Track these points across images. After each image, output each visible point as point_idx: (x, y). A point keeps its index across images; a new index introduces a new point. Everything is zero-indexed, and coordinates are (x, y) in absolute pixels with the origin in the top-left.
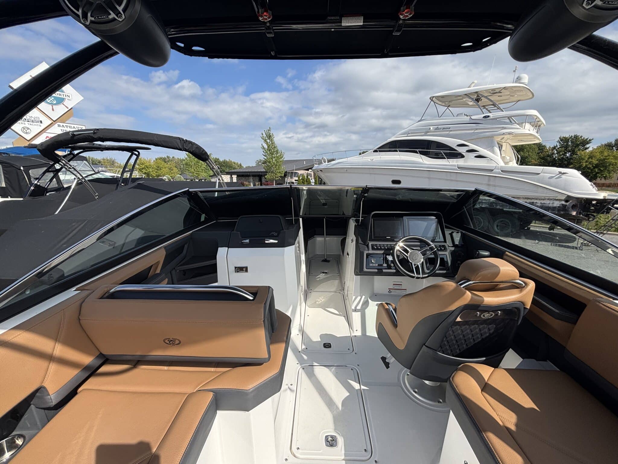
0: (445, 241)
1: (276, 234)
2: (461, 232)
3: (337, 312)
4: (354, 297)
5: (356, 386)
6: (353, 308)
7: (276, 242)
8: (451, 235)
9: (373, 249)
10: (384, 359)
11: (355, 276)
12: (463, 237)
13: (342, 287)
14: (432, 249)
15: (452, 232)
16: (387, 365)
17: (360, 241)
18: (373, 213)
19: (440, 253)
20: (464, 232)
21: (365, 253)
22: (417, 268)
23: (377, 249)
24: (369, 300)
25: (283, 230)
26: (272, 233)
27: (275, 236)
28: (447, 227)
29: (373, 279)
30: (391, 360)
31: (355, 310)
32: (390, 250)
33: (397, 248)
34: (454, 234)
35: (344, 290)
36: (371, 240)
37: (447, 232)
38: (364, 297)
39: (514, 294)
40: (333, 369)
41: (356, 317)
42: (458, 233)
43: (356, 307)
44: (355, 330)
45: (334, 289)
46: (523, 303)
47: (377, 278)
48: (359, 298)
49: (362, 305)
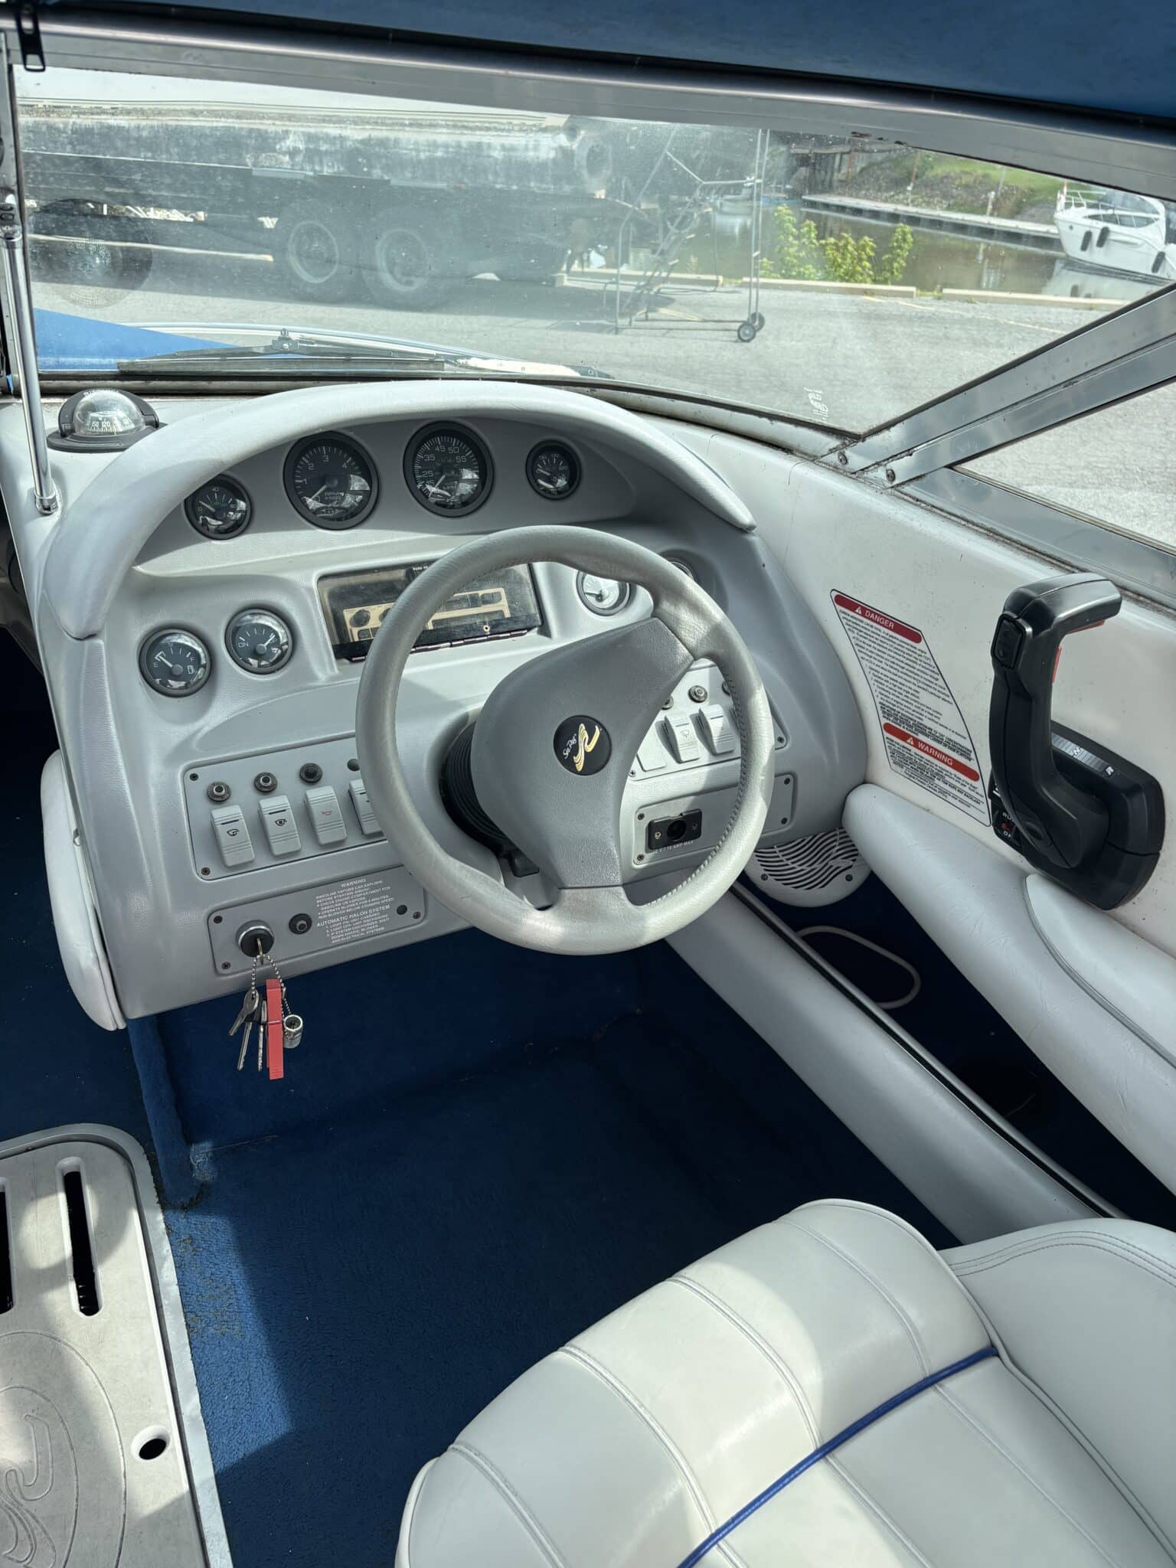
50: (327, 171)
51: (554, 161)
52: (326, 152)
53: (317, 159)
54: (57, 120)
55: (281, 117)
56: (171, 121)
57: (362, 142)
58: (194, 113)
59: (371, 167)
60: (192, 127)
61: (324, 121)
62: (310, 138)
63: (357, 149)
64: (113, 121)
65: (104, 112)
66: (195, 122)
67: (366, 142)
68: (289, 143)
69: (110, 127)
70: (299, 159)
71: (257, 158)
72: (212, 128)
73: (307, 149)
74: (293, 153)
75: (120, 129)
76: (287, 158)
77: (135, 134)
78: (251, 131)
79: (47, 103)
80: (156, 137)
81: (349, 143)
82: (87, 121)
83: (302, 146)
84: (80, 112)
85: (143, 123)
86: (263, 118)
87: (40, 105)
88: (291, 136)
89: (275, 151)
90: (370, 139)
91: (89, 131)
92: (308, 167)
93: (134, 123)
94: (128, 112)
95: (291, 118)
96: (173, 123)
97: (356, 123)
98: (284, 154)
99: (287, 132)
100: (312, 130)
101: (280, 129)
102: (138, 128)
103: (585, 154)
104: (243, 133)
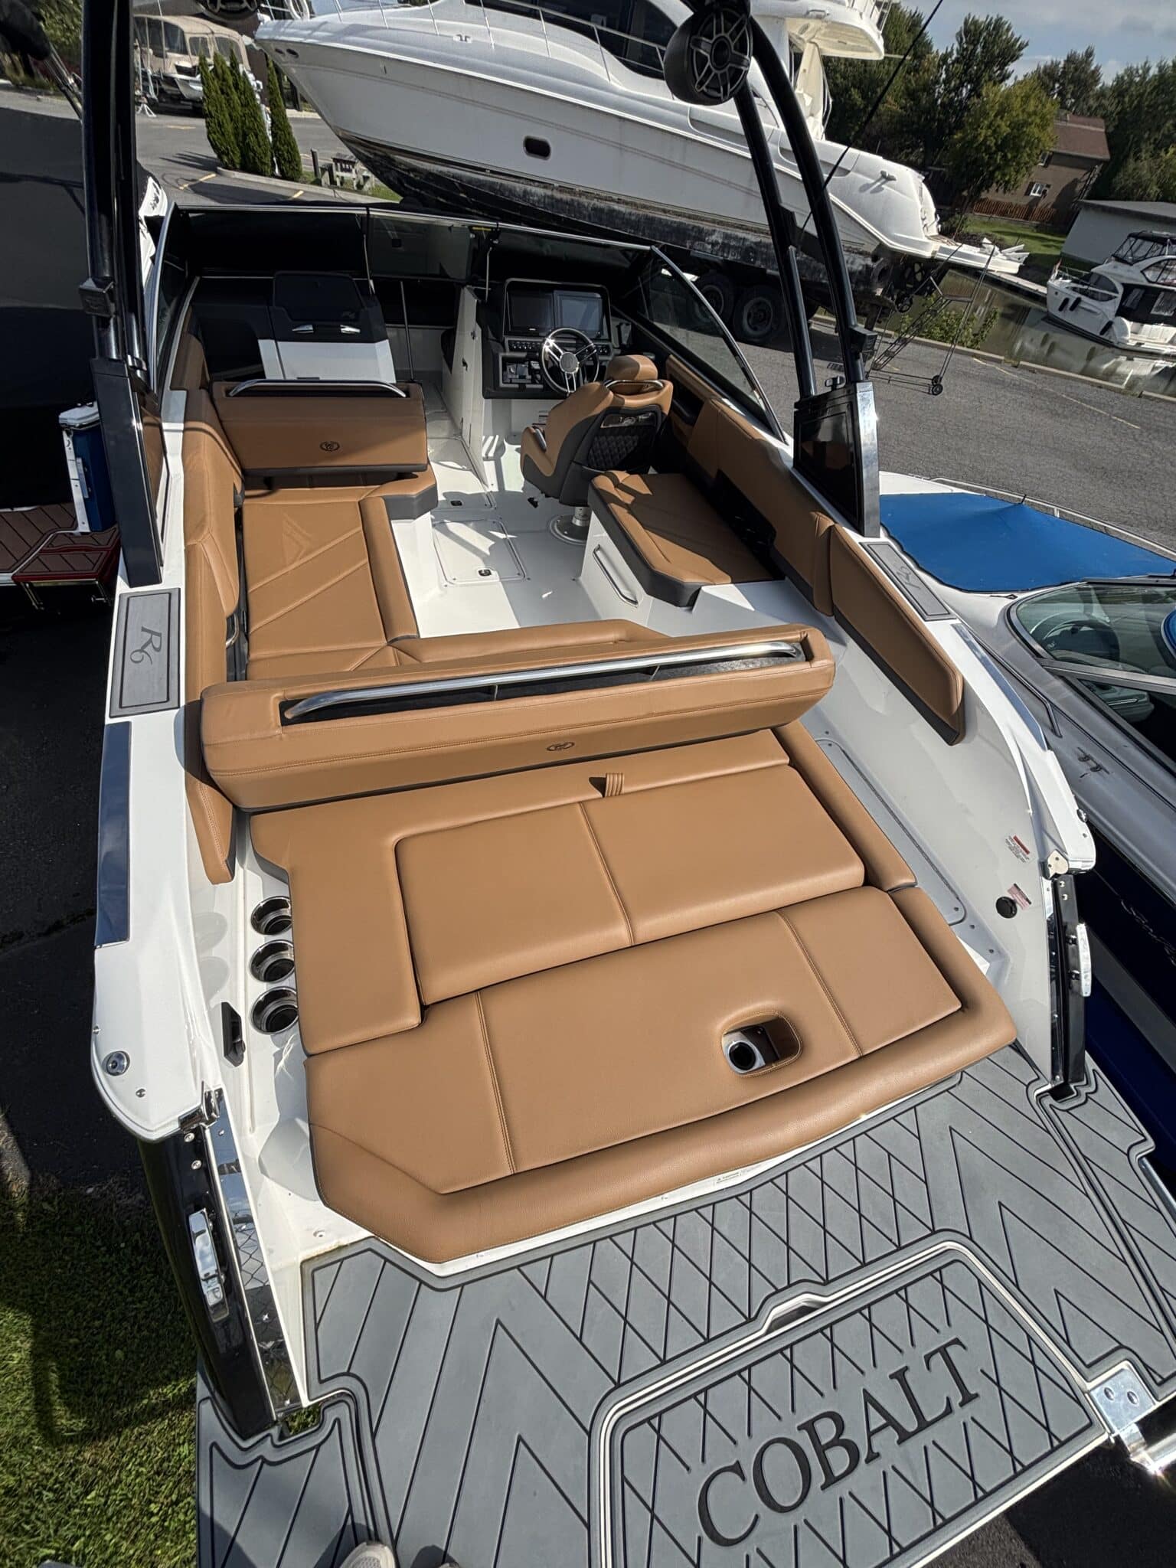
0: (610, 340)
1: (352, 316)
2: (633, 325)
3: (459, 467)
4: (484, 438)
5: (502, 536)
6: (484, 455)
7: (358, 331)
8: (619, 327)
9: (512, 350)
10: (531, 500)
11: (484, 400)
12: (634, 330)
13: (457, 431)
14: (591, 350)
15: (621, 324)
16: (535, 504)
17: (491, 335)
18: (509, 281)
19: (601, 358)
20: (636, 324)
21: (501, 355)
22: (571, 381)
23: (518, 350)
24: (506, 443)
25: (363, 307)
26: (344, 315)
27: (351, 320)
28: (615, 314)
29: (510, 403)
30: (540, 497)
31: (487, 459)
32: (535, 353)
33: (546, 348)
34: (623, 327)
35: (461, 434)
36: (508, 334)
37: (614, 323)
38: (497, 437)
39: (652, 396)
40: (471, 524)
41: (489, 468)
42: (627, 325)
43: (487, 454)
44: (489, 484)
45: (445, 434)
46: (660, 407)
47: (515, 404)
48: (491, 438)
49: (496, 450)
50: (730, 258)
51: (860, 272)
52: (733, 247)
53: (726, 250)
54: (585, 200)
55: (714, 221)
56: (650, 213)
57: (756, 243)
58: (664, 211)
59: (755, 259)
60: (661, 219)
61: (737, 227)
62: (726, 236)
63: (751, 247)
64: (616, 207)
65: (613, 200)
66: (664, 217)
67: (758, 244)
68: (714, 238)
69: (614, 210)
70: (716, 248)
71: (693, 243)
72: (672, 222)
73: (723, 243)
74: (714, 244)
75: (619, 212)
76: (710, 247)
77: (627, 216)
78: (694, 227)
79: (582, 189)
80: (639, 221)
81: (747, 243)
82: (602, 204)
83: (720, 241)
84: (599, 198)
85: (634, 211)
86: (703, 220)
87: (577, 189)
88: (716, 234)
89: (704, 241)
90: (761, 242)
91: (601, 210)
92: (720, 254)
93: (628, 211)
94: (627, 203)
95: (720, 223)
96: (651, 215)
97: (755, 232)
98: (709, 243)
99: (714, 231)
100: (729, 232)
101: (711, 228)
102: (630, 214)
103: (880, 270)
104: (690, 228)
